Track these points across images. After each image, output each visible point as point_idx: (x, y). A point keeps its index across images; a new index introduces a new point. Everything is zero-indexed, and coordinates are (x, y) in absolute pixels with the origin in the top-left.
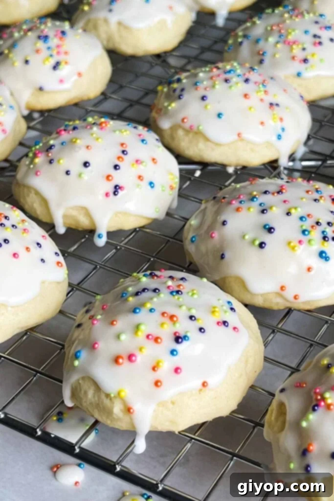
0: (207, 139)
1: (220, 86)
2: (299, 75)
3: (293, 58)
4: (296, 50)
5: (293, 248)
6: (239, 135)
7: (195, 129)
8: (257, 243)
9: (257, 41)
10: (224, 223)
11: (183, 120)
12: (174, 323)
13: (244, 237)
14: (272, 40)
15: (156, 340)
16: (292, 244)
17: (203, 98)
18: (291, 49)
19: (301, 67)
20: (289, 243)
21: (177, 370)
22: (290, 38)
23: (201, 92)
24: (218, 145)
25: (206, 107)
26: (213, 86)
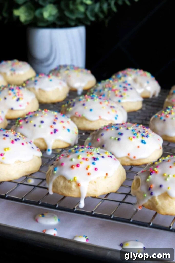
0: (86, 120)
1: (89, 100)
2: (119, 101)
3: (116, 95)
4: (117, 92)
5: (131, 139)
6: (100, 117)
7: (81, 116)
8: (117, 139)
9: (100, 91)
10: (102, 135)
11: (76, 114)
12: (92, 155)
13: (111, 138)
14: (106, 90)
15: (86, 159)
16: (131, 138)
17: (84, 105)
18: (115, 92)
19: (120, 99)
20: (129, 138)
21: (96, 169)
22: (114, 88)
23: (82, 103)
24: (91, 121)
25: (85, 108)
26: (87, 100)
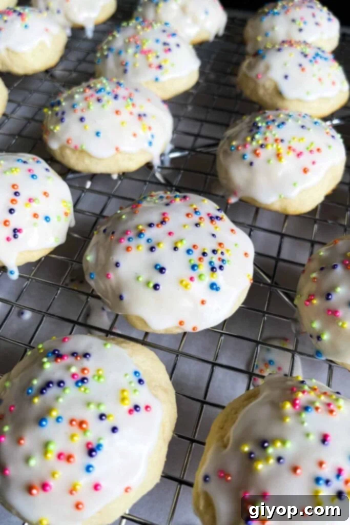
0: (90, 156)
1: (94, 105)
2: (157, 79)
3: (150, 66)
4: (152, 58)
5: (186, 286)
6: (117, 149)
7: (79, 148)
8: (151, 285)
9: (119, 53)
10: (117, 265)
11: (68, 141)
12: (84, 431)
13: (138, 278)
14: (131, 51)
15: (69, 458)
16: (184, 283)
17: (82, 119)
18: (147, 58)
19: (158, 73)
20: (182, 282)
21: (96, 487)
22: (145, 47)
23: (79, 114)
25: (85, 127)
26: (88, 107)
